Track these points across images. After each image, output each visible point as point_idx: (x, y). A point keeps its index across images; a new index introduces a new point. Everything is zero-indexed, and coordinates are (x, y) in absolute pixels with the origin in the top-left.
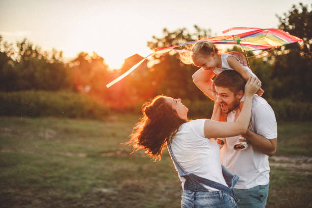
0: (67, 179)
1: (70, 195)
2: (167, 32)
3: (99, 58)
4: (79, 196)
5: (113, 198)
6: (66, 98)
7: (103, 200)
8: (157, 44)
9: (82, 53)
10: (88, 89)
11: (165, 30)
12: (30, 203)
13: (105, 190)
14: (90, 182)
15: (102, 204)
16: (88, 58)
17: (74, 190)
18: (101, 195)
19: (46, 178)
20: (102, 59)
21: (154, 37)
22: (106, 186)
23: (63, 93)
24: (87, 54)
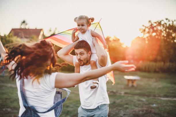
2: (151, 22)
3: (117, 39)
8: (145, 29)
9: (108, 37)
11: (150, 21)
16: (111, 39)
20: (119, 40)
21: (143, 26)
24: (110, 37)
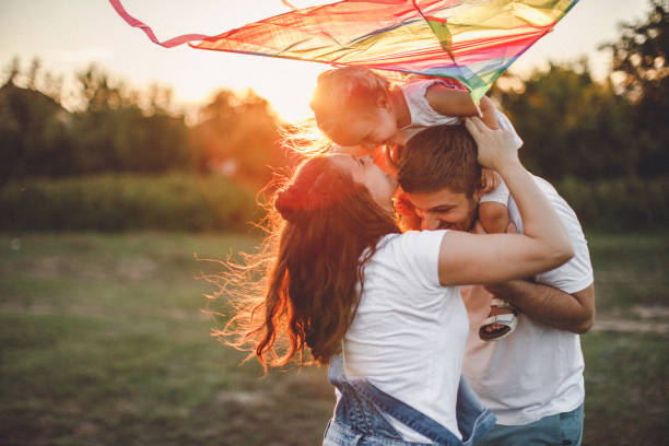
0: (163, 373)
1: (163, 411)
3: (259, 102)
4: (183, 412)
5: (262, 415)
6: (180, 190)
7: (239, 422)
9: (223, 93)
10: (229, 167)
12: (70, 431)
13: (244, 398)
14: (212, 379)
15: (234, 431)
16: (234, 103)
17: (174, 397)
18: (234, 410)
19: (114, 372)
20: (264, 104)
22: (249, 388)
23: (175, 179)
